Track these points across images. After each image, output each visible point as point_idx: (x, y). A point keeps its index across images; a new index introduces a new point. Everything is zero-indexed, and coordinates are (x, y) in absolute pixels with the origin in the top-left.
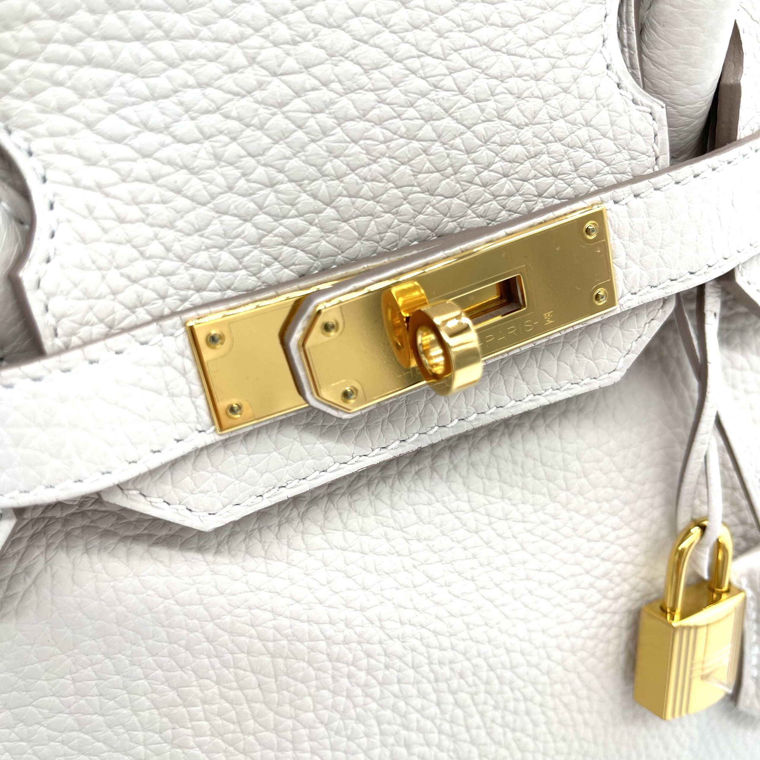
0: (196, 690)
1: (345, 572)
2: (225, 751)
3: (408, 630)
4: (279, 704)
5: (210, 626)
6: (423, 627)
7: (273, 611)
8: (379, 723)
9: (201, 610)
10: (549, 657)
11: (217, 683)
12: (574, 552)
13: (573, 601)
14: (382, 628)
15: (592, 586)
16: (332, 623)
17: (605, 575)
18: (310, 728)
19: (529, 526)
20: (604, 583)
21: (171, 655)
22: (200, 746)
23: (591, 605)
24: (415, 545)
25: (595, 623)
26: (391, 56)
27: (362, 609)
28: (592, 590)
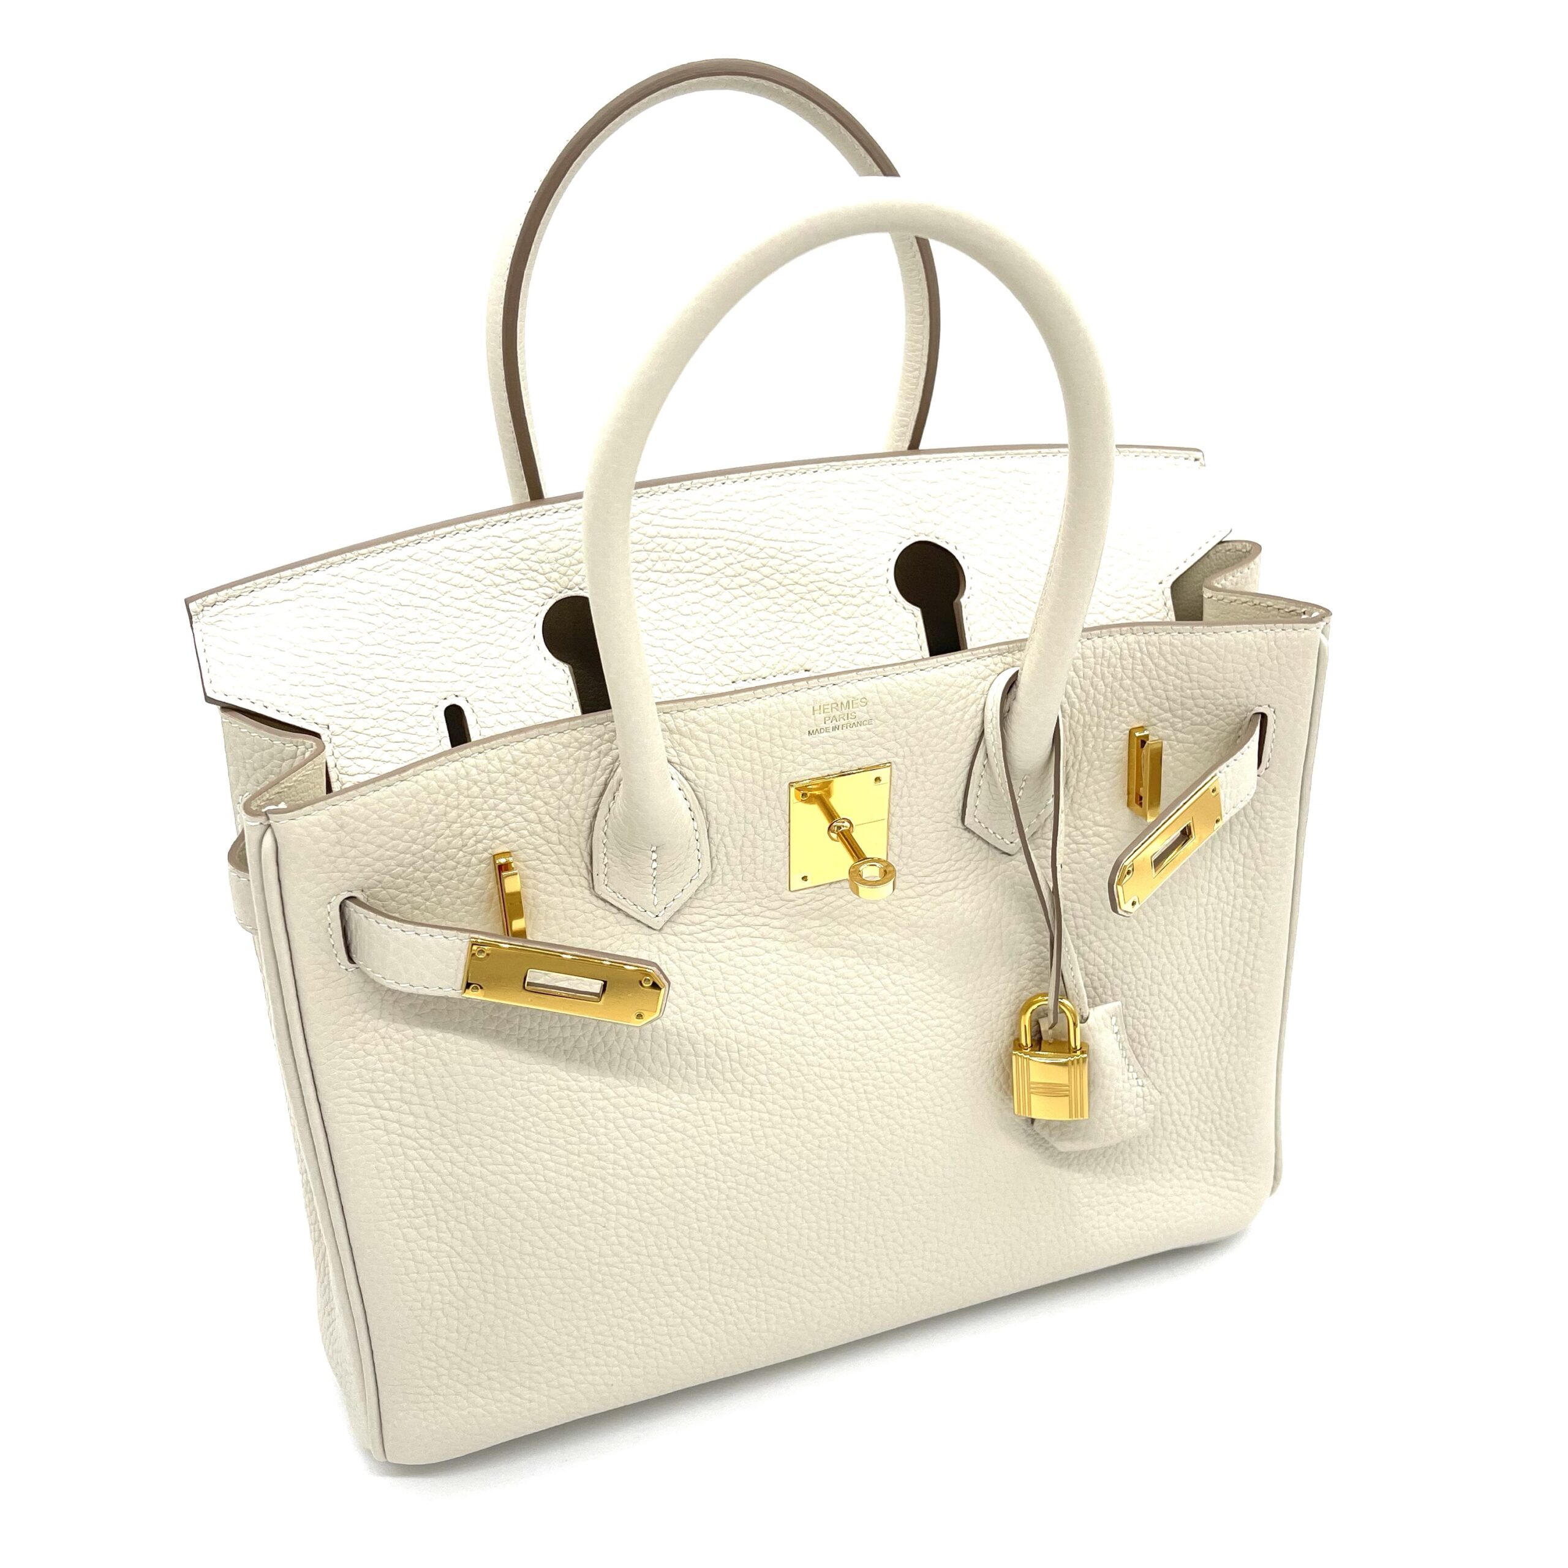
0: (703, 1047)
1: (797, 990)
2: (712, 1090)
3: (829, 1032)
4: (747, 1065)
5: (717, 1011)
6: (839, 1032)
7: (753, 1007)
8: (804, 1092)
9: (714, 1000)
10: (917, 1071)
11: (715, 1045)
12: (940, 1002)
13: (937, 1035)
14: (814, 1028)
15: (950, 1027)
16: (786, 1020)
17: (959, 1022)
18: (762, 1085)
19: (913, 980)
20: (958, 1027)
21: (694, 1024)
22: (699, 1083)
23: (950, 1040)
24: (841, 981)
25: (950, 1053)
26: (780, 584)
27: (804, 1014)
28: (950, 1030)
